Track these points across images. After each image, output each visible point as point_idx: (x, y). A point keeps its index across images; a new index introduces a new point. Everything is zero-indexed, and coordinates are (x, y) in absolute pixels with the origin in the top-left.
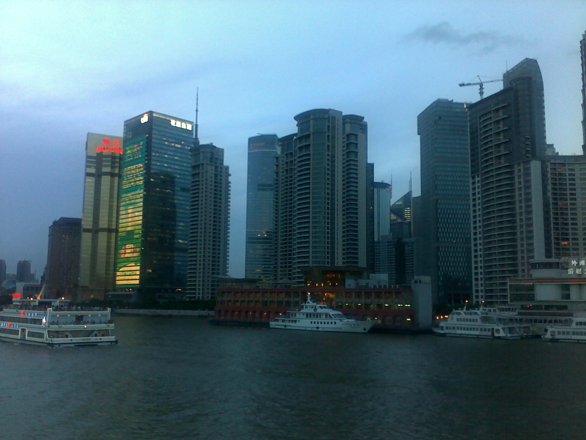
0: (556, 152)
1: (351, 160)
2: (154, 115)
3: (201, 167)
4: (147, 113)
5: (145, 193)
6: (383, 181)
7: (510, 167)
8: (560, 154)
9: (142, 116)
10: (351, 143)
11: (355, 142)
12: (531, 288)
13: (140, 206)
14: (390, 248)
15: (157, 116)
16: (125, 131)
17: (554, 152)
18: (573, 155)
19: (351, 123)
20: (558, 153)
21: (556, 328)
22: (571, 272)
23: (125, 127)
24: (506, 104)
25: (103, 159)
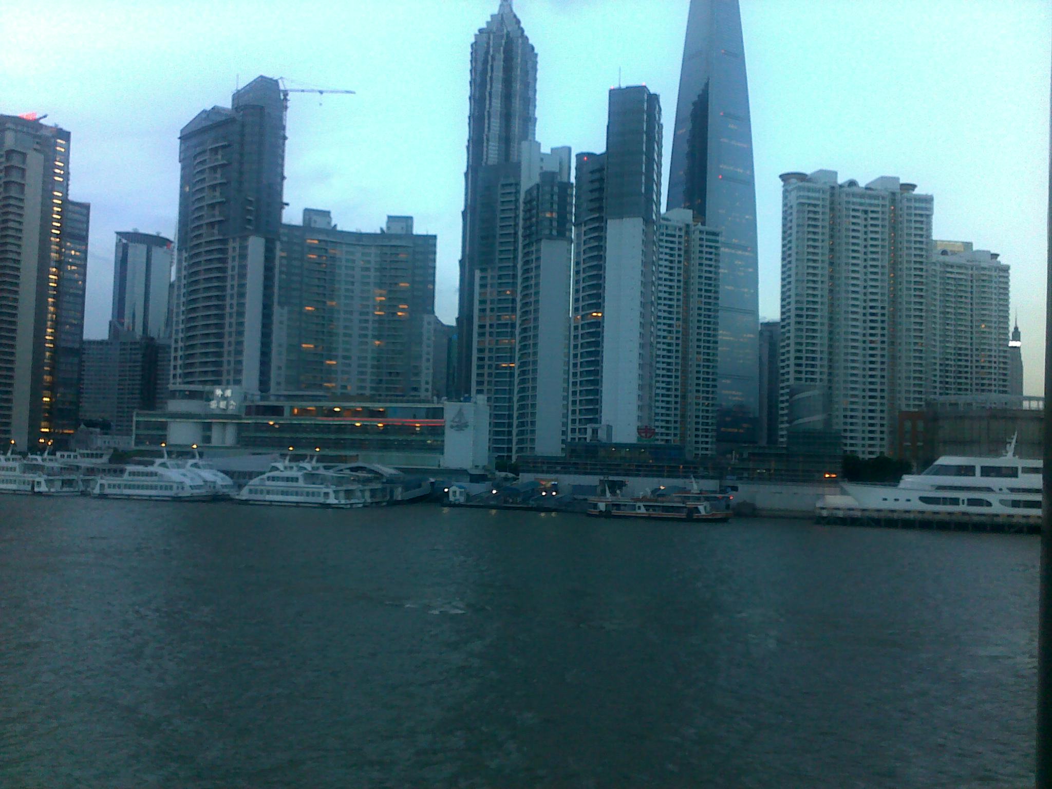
0: (333, 224)
1: (10, 197)
6: (159, 233)
7: (224, 241)
8: (339, 228)
10: (13, 167)
11: (21, 166)
12: (163, 426)
14: (135, 354)
17: (329, 223)
18: (358, 231)
19: (16, 131)
20: (335, 226)
21: (107, 480)
22: (213, 405)
24: (226, 143)
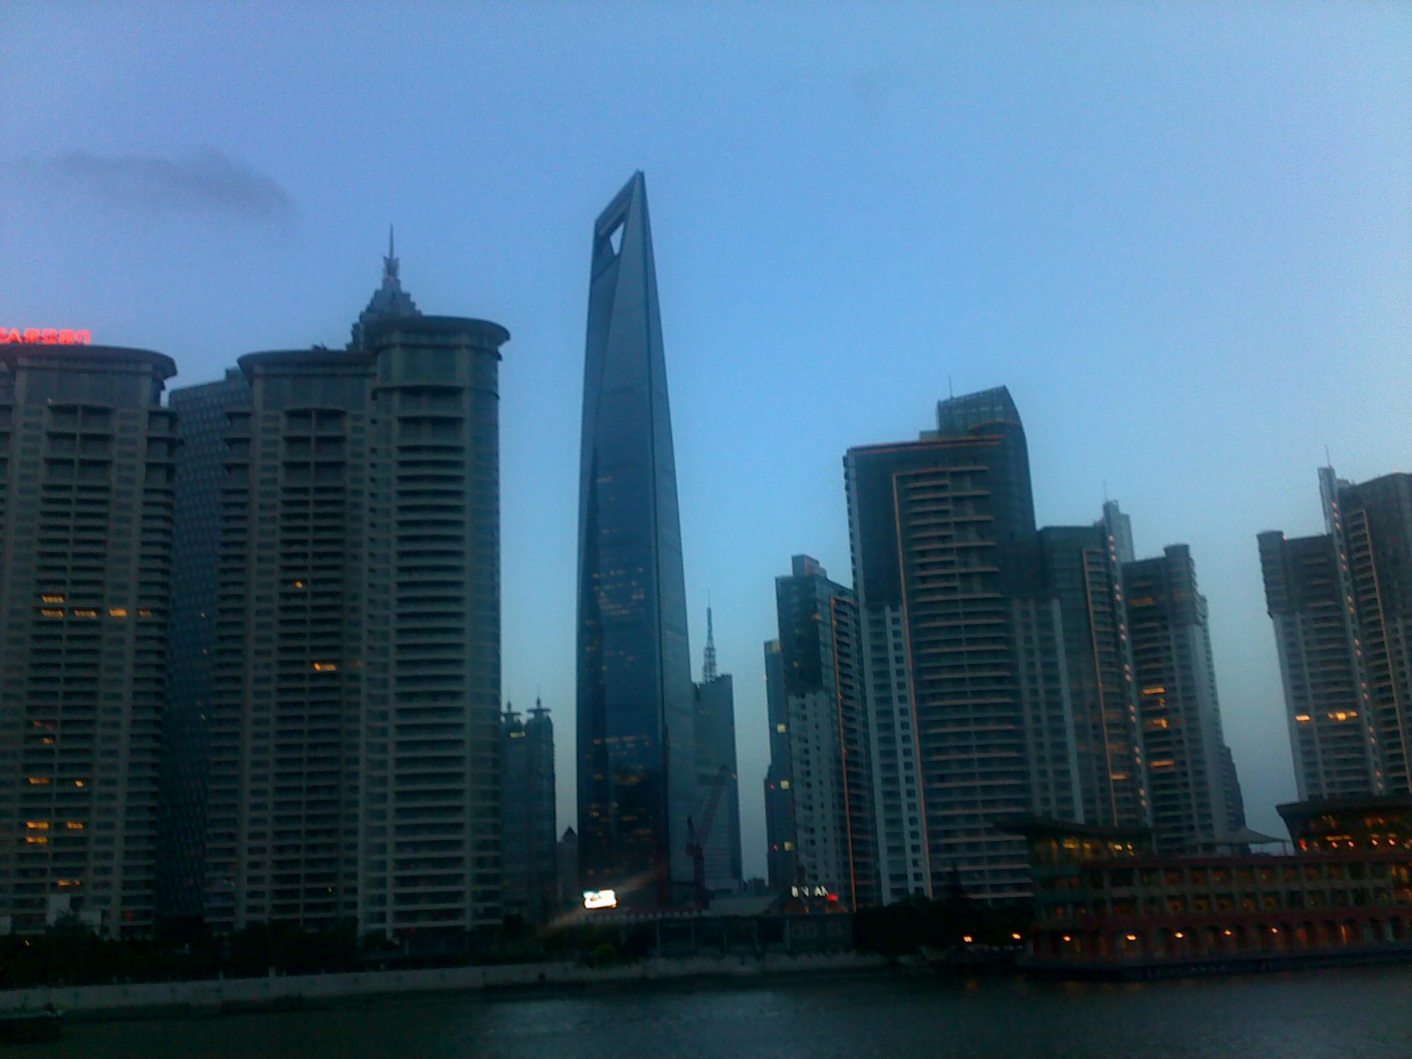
24: (986, 468)
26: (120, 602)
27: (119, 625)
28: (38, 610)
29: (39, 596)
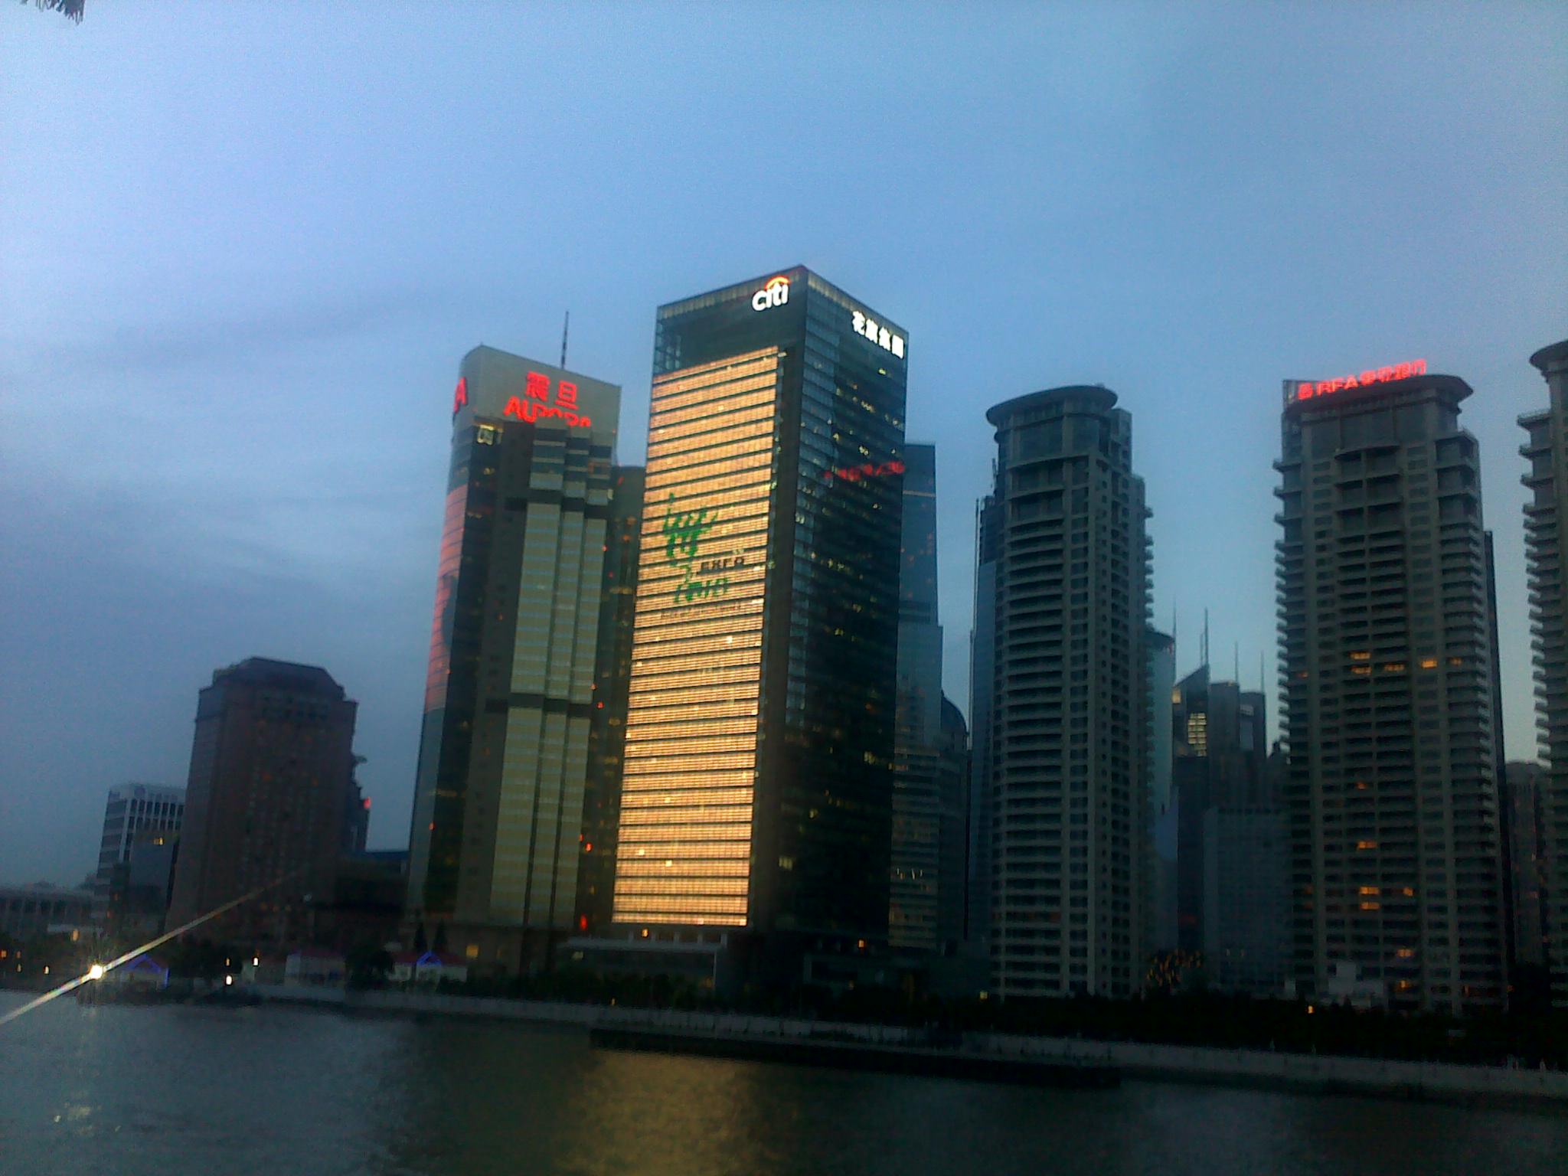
2: (811, 283)
3: (1067, 472)
4: (783, 273)
5: (771, 564)
9: (762, 282)
13: (754, 610)
15: (819, 288)
16: (660, 343)
23: (661, 328)
25: (536, 443)
26: (1428, 652)
27: (1430, 677)
28: (1348, 668)
29: (1348, 654)
